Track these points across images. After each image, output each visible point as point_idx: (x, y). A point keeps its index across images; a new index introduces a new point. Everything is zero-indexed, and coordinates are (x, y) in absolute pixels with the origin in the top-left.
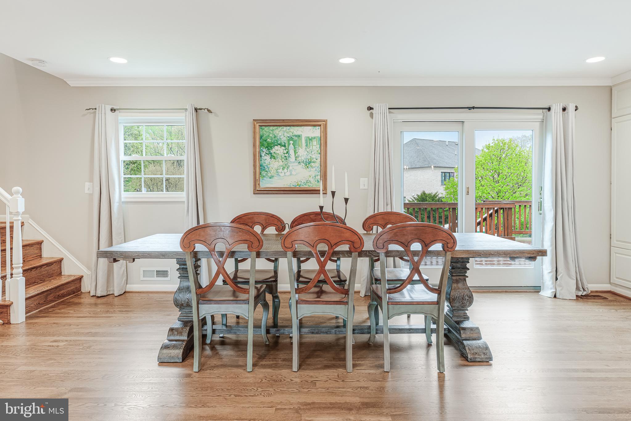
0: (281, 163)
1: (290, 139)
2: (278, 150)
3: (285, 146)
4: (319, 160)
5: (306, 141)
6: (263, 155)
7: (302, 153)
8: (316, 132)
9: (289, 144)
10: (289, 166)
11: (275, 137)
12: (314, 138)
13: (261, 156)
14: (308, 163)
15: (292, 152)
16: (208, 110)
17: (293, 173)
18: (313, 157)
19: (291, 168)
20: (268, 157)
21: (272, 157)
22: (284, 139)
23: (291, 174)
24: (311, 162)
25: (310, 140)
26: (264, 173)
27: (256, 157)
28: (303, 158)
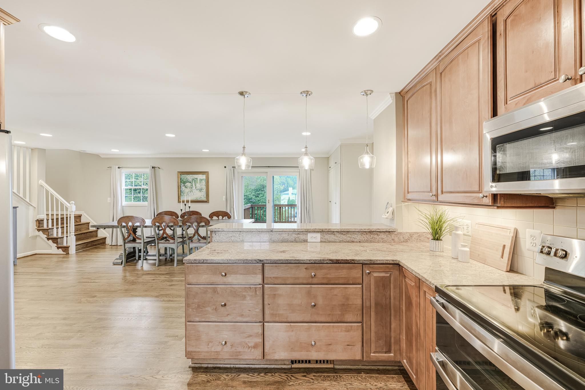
0: (189, 190)
1: (193, 180)
2: (188, 184)
3: (191, 183)
4: (205, 188)
5: (200, 180)
6: (182, 186)
7: (198, 185)
8: (204, 177)
9: (193, 182)
10: (193, 191)
11: (187, 179)
12: (203, 179)
13: (181, 187)
14: (201, 190)
15: (194, 185)
16: (159, 168)
17: (195, 194)
18: (203, 187)
19: (193, 192)
20: (184, 187)
21: (186, 187)
22: (190, 180)
23: (194, 194)
24: (202, 189)
25: (201, 180)
26: (182, 194)
27: (179, 187)
28: (198, 188)
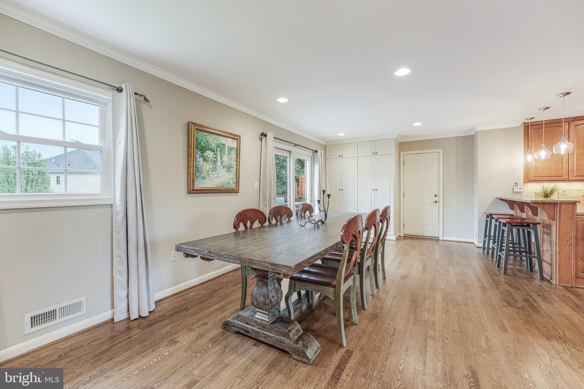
0: (211, 166)
1: (218, 146)
2: (209, 154)
3: (214, 151)
4: (235, 166)
5: (228, 149)
6: (198, 157)
7: (225, 158)
8: (230, 143)
9: (217, 150)
10: (217, 169)
11: (207, 142)
12: (233, 148)
13: (196, 158)
14: (229, 168)
15: (219, 157)
16: (146, 99)
17: (220, 175)
18: (232, 163)
19: (218, 171)
20: (201, 160)
21: (205, 160)
22: (214, 146)
23: (218, 176)
24: (231, 167)
25: (230, 149)
26: (198, 174)
27: (190, 157)
28: (226, 164)
